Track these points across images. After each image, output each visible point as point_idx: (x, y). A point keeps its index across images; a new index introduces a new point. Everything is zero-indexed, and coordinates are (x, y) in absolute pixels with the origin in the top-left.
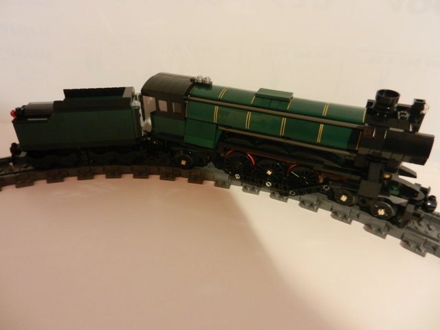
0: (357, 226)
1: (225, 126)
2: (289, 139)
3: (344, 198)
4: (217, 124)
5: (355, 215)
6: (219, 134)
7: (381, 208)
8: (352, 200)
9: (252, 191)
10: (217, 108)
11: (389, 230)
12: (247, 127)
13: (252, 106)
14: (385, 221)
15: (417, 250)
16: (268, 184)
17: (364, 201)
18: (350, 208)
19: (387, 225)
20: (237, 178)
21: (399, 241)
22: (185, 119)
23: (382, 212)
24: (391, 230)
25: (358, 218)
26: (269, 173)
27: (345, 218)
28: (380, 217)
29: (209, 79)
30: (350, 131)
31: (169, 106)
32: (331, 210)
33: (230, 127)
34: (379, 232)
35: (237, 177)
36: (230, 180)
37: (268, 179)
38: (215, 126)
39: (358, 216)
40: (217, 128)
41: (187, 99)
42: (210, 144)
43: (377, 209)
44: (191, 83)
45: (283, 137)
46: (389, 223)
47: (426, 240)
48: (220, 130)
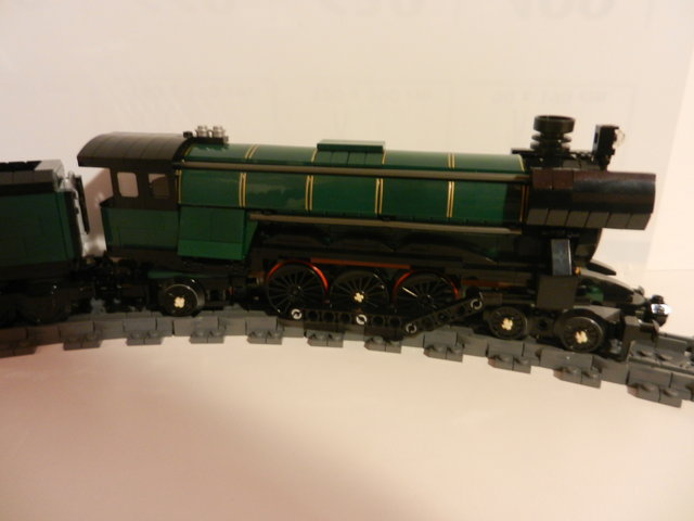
0: (542, 375)
1: (262, 212)
2: (393, 219)
3: (508, 325)
4: (247, 210)
5: (534, 356)
6: (252, 227)
7: (580, 330)
8: (522, 325)
9: (329, 341)
10: (243, 176)
11: (600, 371)
12: (309, 205)
13: (314, 165)
14: (591, 356)
15: (663, 396)
16: (361, 320)
17: (543, 325)
18: (521, 343)
19: (595, 363)
20: (296, 317)
21: (624, 388)
22: (179, 207)
23: (582, 338)
24: (604, 370)
25: (539, 359)
26: (359, 297)
27: (518, 363)
28: (581, 348)
29: (221, 128)
30: (504, 188)
31: (142, 182)
32: (487, 354)
33: (274, 212)
34: (586, 377)
35: (296, 314)
36: (280, 329)
37: (360, 310)
38: (243, 212)
39: (539, 355)
40: (247, 219)
41: (179, 168)
42: (234, 252)
43: (573, 333)
44: (184, 139)
45: (380, 217)
46: (598, 358)
47: (672, 375)
48: (254, 220)
